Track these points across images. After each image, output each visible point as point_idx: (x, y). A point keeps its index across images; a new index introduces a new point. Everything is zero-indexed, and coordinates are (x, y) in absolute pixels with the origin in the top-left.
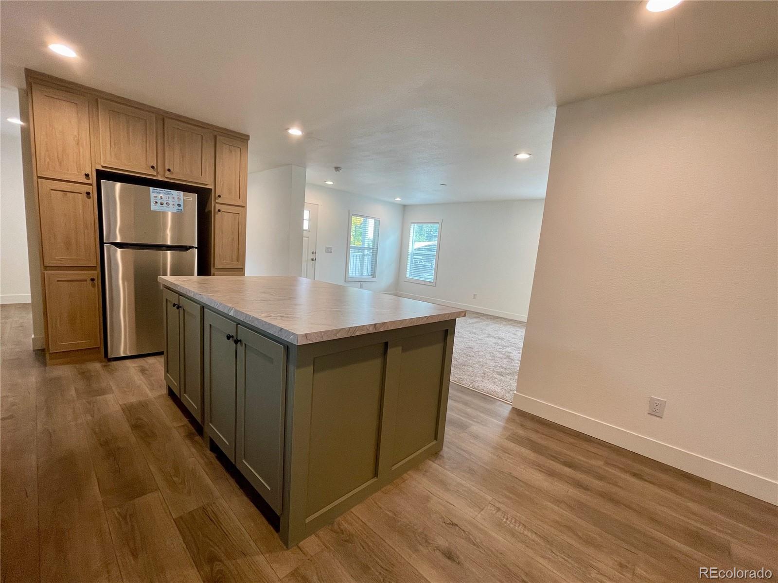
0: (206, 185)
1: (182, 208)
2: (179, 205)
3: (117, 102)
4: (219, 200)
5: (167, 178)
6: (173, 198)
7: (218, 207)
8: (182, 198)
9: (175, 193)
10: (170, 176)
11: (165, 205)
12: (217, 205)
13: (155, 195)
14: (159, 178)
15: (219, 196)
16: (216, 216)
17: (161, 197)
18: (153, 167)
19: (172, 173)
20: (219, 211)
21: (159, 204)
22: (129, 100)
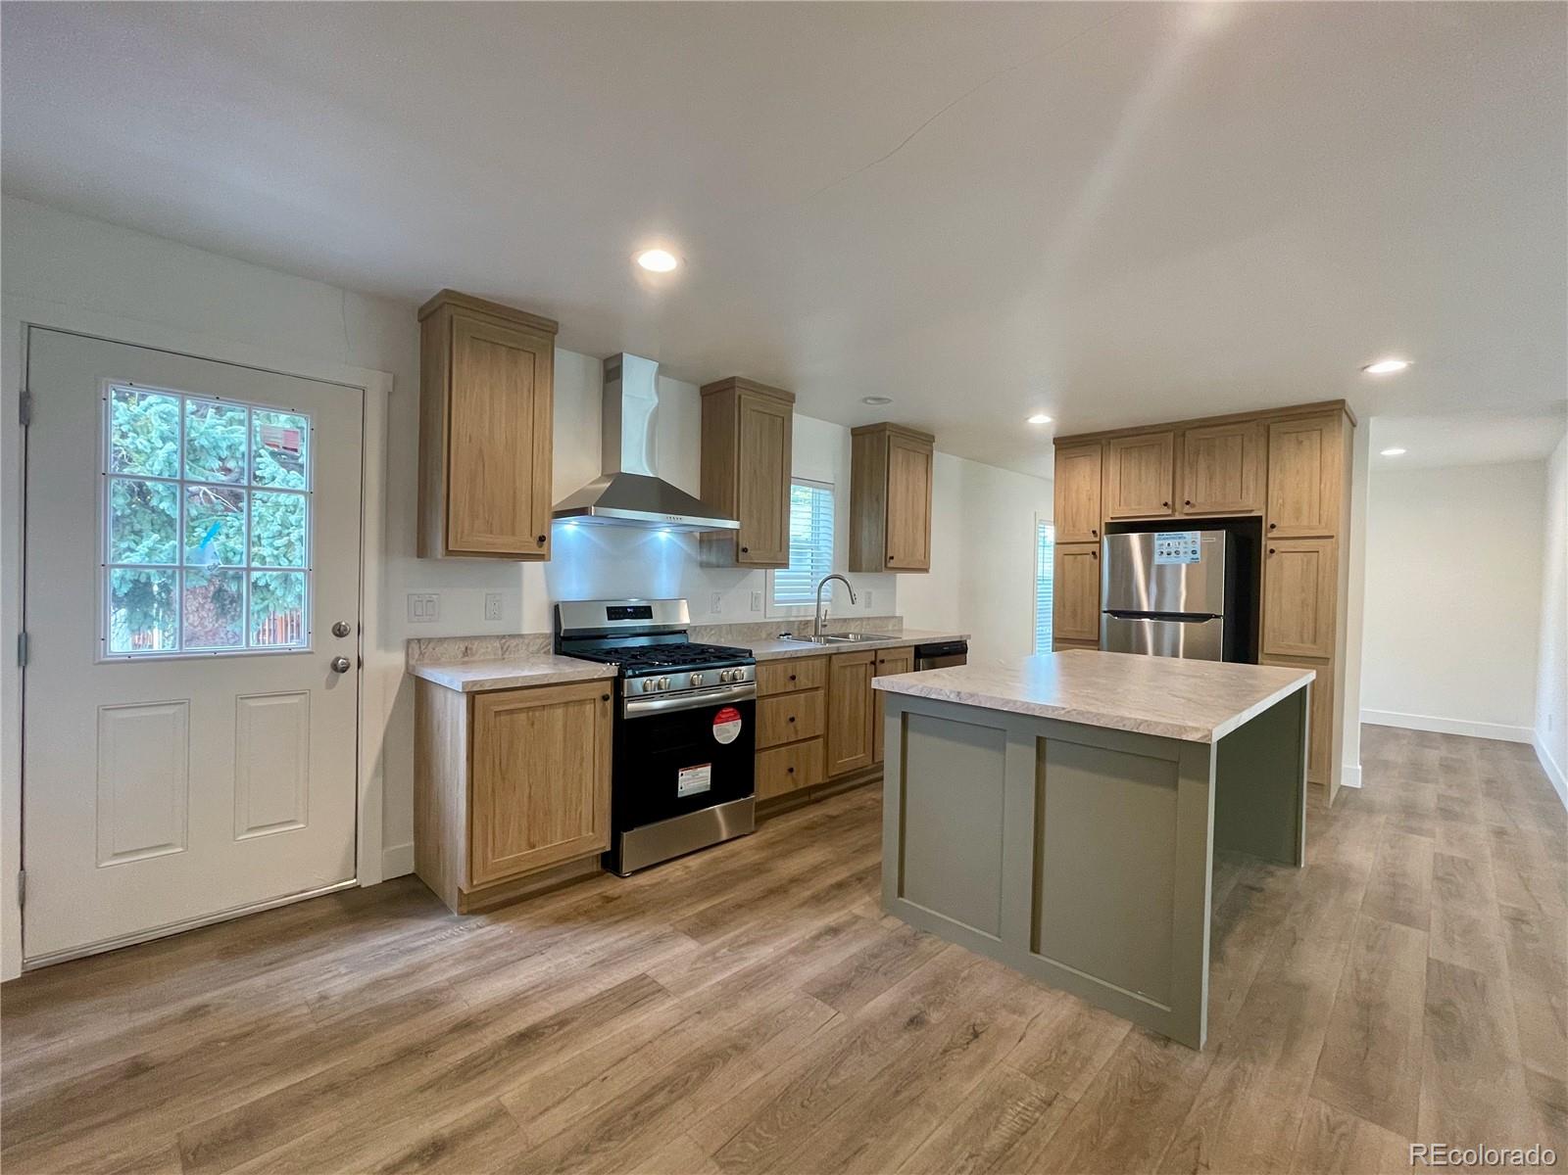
0: (1251, 511)
1: (1198, 555)
2: (1194, 552)
3: (1133, 436)
4: (1274, 533)
5: (1187, 514)
6: (1186, 543)
7: (1271, 545)
8: (1199, 541)
9: (1188, 535)
10: (1191, 511)
11: (1173, 554)
12: (1269, 542)
13: (1161, 542)
14: (1178, 517)
15: (1273, 526)
16: (1268, 561)
17: (1169, 544)
18: (1166, 504)
19: (1193, 506)
20: (1272, 551)
21: (1165, 554)
22: (1143, 428)
